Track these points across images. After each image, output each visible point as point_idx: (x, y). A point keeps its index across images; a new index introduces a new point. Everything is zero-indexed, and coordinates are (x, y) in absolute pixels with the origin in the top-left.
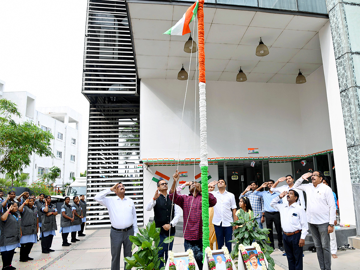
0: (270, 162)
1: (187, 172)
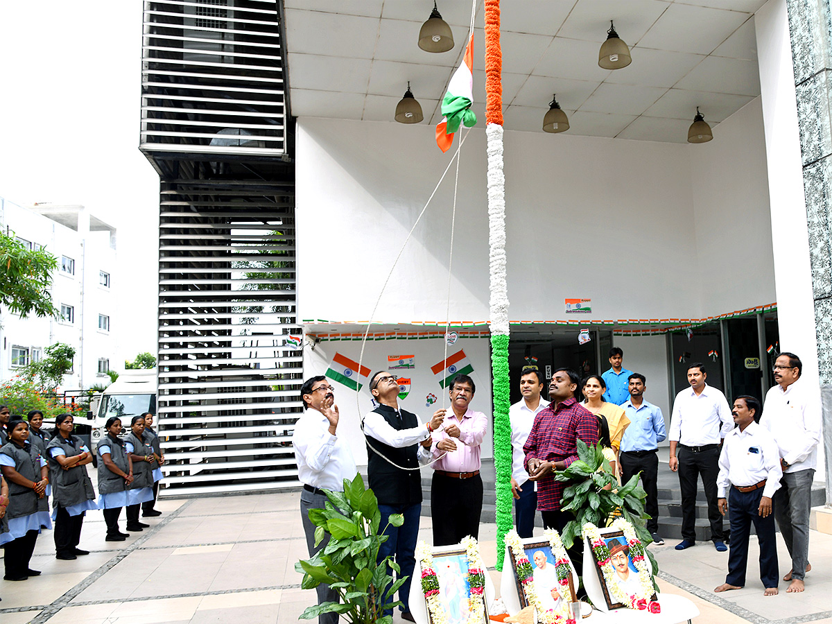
0: (615, 335)
1: (413, 356)
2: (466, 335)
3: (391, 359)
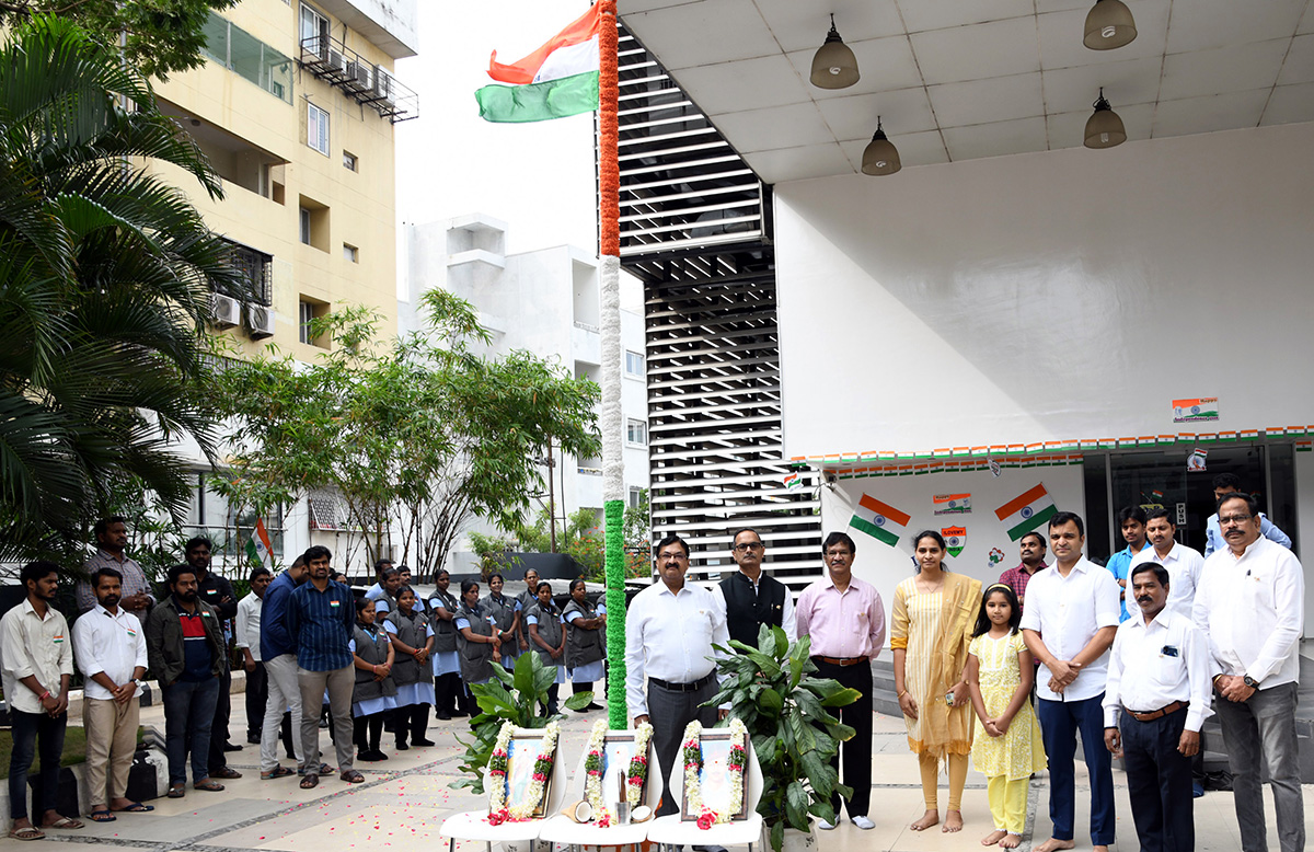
1: (969, 495)
2: (1047, 461)
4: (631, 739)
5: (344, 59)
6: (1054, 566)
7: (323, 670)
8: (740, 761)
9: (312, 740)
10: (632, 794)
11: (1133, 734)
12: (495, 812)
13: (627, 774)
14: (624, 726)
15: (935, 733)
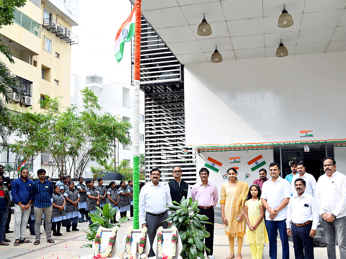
0: (335, 146)
1: (240, 158)
2: (263, 148)
3: (230, 159)
4: (140, 232)
5: (56, 25)
6: (271, 179)
7: (42, 207)
8: (175, 240)
9: (38, 229)
10: (141, 250)
11: (296, 231)
12: (96, 255)
13: (139, 243)
14: (138, 228)
15: (233, 230)
